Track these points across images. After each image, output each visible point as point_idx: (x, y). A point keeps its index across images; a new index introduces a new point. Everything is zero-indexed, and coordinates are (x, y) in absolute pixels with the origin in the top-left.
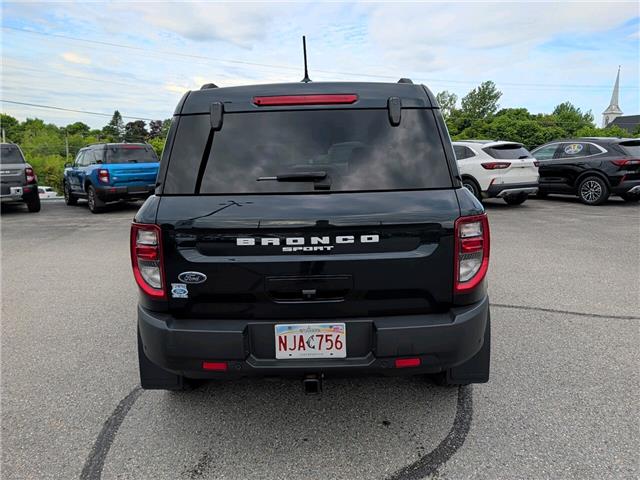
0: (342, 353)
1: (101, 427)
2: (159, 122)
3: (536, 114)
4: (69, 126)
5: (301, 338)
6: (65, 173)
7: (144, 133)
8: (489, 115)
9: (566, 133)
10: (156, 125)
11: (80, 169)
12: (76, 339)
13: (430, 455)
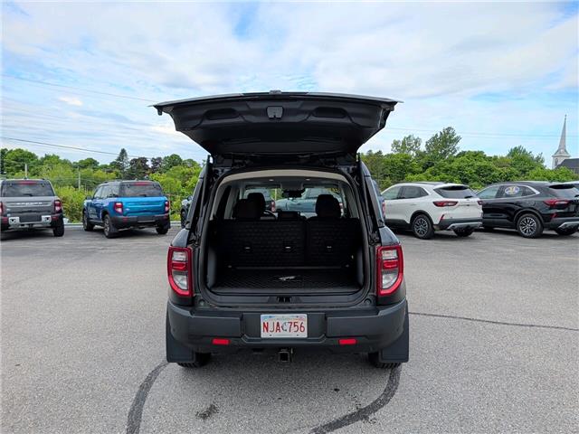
0: (304, 335)
1: (137, 389)
2: (159, 159)
3: (492, 155)
4: (81, 161)
5: (278, 324)
6: (85, 204)
7: (146, 168)
8: (451, 156)
9: (519, 173)
10: (156, 161)
11: (98, 201)
12: (110, 333)
13: (365, 409)
